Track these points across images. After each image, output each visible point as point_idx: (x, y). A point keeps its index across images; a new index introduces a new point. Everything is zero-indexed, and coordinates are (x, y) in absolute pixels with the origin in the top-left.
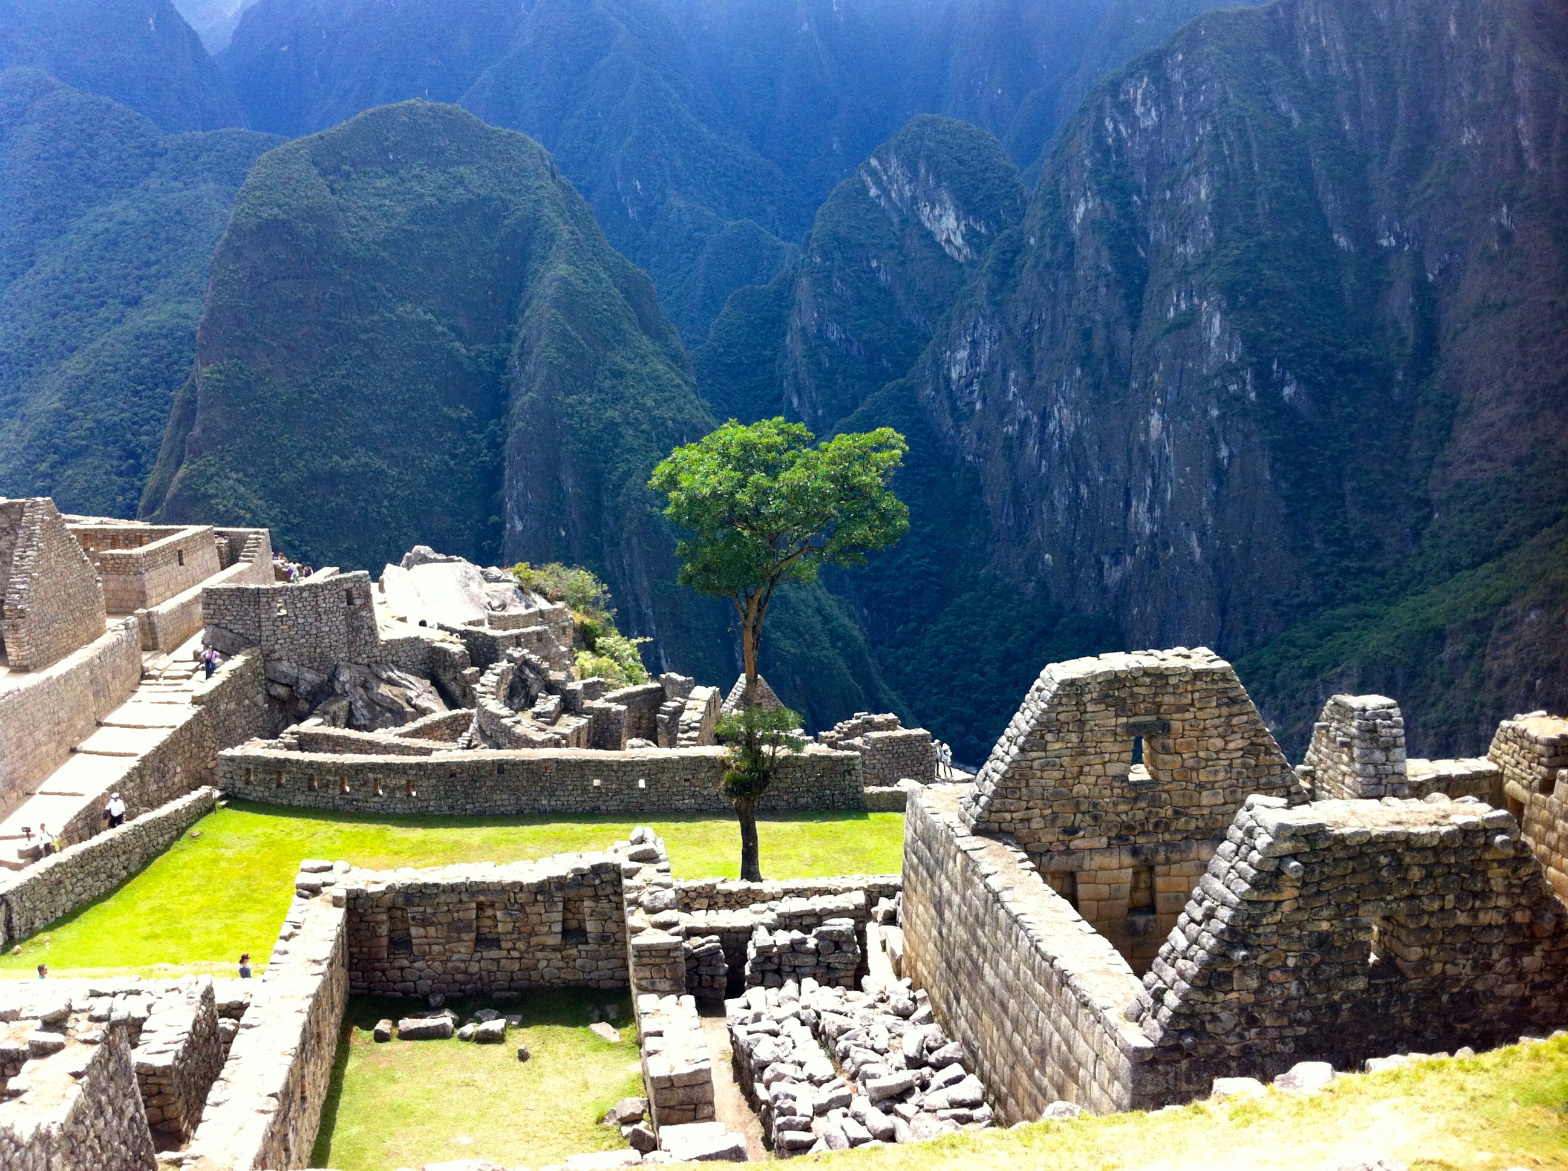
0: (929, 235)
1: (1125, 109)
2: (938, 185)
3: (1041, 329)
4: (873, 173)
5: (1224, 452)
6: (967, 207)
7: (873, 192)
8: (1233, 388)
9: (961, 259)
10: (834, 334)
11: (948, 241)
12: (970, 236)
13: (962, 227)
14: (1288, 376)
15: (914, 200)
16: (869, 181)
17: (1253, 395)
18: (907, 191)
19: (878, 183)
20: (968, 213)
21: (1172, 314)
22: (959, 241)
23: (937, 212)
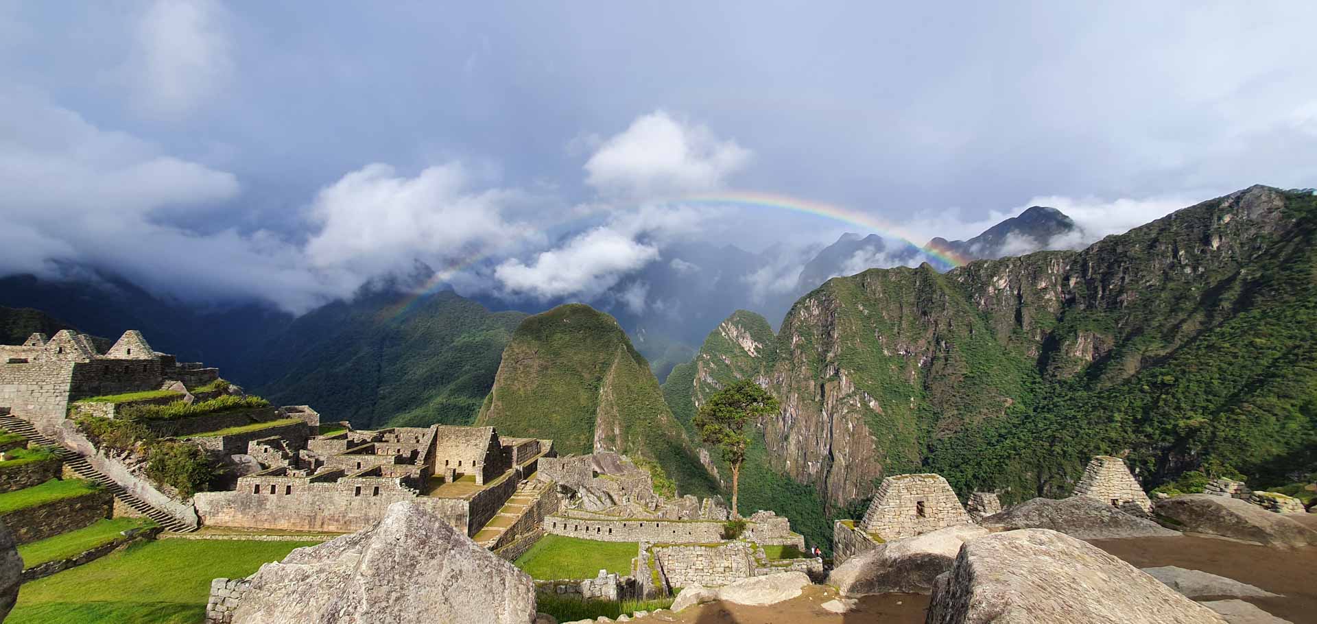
0: (743, 348)
1: (807, 308)
2: (745, 332)
3: (783, 381)
4: (722, 327)
5: (850, 425)
6: (755, 338)
7: (723, 334)
8: (851, 402)
9: (753, 356)
10: (709, 380)
11: (749, 350)
12: (756, 349)
13: (754, 346)
14: (871, 398)
15: (737, 336)
16: (722, 330)
17: (859, 405)
18: (735, 334)
19: (724, 330)
20: (755, 341)
21: (828, 376)
22: (752, 350)
23: (745, 340)
